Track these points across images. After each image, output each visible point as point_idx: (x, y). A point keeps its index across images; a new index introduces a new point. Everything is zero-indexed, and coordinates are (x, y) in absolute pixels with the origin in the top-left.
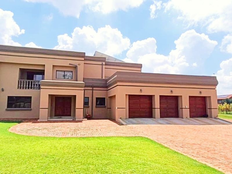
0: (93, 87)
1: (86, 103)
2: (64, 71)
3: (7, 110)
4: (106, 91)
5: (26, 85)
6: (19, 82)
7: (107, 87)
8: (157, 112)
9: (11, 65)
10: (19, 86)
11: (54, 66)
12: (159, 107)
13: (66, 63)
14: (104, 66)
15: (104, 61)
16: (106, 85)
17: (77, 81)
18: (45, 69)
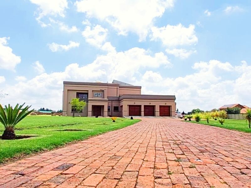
0: (112, 101)
1: (109, 110)
2: (98, 93)
3: (71, 112)
4: (119, 103)
7: (120, 101)
9: (73, 91)
11: (93, 91)
12: (144, 111)
14: (118, 89)
15: (119, 86)
16: (119, 100)
17: (104, 98)
18: (89, 92)
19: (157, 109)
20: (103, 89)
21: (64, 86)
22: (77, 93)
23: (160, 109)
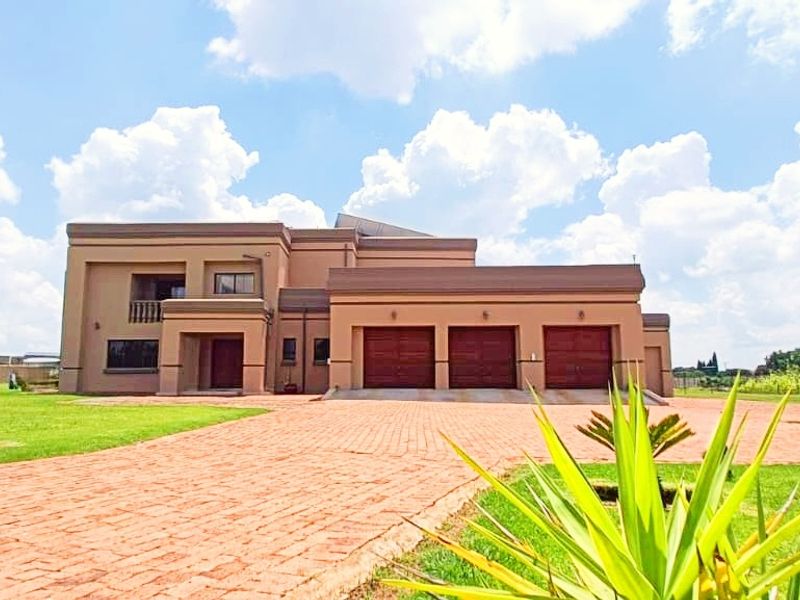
0: (307, 311)
1: (288, 356)
2: (235, 275)
3: (105, 372)
4: (324, 321)
5: (153, 313)
6: (131, 306)
8: (442, 371)
9: (113, 269)
10: (133, 315)
11: (206, 263)
12: (447, 359)
13: (236, 254)
14: (354, 252)
17: (261, 297)
18: (187, 272)
19: (531, 350)
20: (257, 252)
21: (72, 245)
22: (136, 276)
23: (546, 350)
